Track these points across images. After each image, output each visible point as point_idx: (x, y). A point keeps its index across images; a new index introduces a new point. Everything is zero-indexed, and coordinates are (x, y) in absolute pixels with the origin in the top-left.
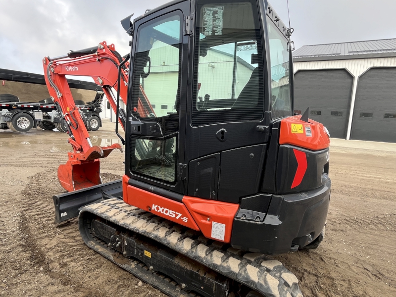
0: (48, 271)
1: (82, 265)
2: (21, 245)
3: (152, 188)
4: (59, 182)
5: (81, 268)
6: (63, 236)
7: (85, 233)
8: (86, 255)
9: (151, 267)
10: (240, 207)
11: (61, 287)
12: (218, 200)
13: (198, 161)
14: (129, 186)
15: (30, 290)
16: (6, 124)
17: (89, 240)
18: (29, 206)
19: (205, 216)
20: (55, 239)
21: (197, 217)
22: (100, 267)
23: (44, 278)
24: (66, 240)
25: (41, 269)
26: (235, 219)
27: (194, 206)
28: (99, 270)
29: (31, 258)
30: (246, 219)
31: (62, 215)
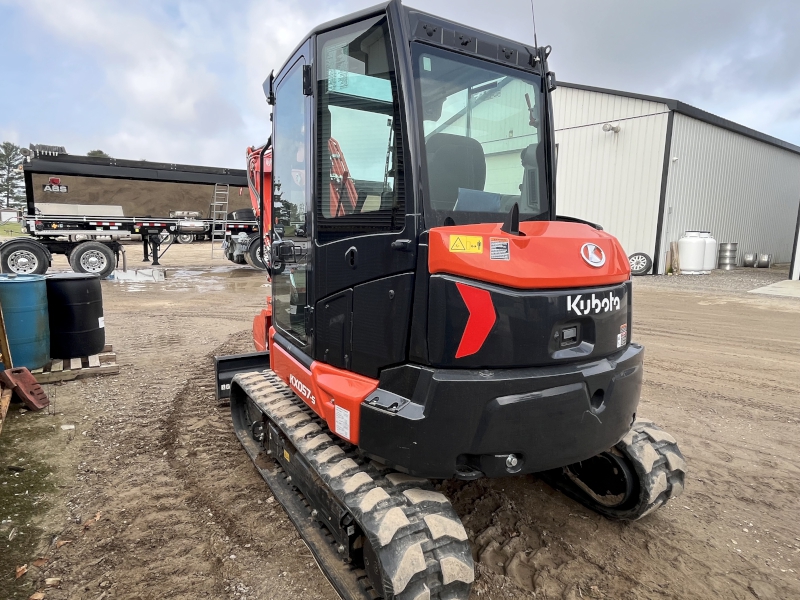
0: (171, 458)
1: (212, 459)
2: (161, 420)
3: (290, 346)
4: (255, 343)
5: (210, 463)
6: (217, 418)
7: (239, 417)
8: (228, 447)
9: (290, 478)
10: (379, 386)
11: (174, 479)
12: (351, 371)
13: (327, 303)
14: (275, 344)
15: (138, 475)
16: (242, 256)
17: (241, 428)
18: (204, 373)
19: (329, 394)
20: (205, 420)
21: (323, 395)
22: (235, 466)
23: (162, 464)
24: (218, 424)
25: (165, 453)
26: (364, 404)
27: (322, 379)
28: (230, 470)
29: (164, 438)
30: (377, 406)
31: (223, 387)
